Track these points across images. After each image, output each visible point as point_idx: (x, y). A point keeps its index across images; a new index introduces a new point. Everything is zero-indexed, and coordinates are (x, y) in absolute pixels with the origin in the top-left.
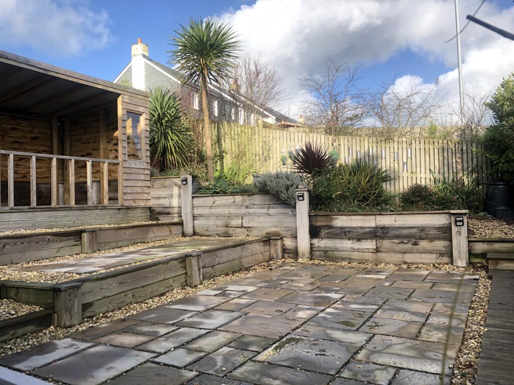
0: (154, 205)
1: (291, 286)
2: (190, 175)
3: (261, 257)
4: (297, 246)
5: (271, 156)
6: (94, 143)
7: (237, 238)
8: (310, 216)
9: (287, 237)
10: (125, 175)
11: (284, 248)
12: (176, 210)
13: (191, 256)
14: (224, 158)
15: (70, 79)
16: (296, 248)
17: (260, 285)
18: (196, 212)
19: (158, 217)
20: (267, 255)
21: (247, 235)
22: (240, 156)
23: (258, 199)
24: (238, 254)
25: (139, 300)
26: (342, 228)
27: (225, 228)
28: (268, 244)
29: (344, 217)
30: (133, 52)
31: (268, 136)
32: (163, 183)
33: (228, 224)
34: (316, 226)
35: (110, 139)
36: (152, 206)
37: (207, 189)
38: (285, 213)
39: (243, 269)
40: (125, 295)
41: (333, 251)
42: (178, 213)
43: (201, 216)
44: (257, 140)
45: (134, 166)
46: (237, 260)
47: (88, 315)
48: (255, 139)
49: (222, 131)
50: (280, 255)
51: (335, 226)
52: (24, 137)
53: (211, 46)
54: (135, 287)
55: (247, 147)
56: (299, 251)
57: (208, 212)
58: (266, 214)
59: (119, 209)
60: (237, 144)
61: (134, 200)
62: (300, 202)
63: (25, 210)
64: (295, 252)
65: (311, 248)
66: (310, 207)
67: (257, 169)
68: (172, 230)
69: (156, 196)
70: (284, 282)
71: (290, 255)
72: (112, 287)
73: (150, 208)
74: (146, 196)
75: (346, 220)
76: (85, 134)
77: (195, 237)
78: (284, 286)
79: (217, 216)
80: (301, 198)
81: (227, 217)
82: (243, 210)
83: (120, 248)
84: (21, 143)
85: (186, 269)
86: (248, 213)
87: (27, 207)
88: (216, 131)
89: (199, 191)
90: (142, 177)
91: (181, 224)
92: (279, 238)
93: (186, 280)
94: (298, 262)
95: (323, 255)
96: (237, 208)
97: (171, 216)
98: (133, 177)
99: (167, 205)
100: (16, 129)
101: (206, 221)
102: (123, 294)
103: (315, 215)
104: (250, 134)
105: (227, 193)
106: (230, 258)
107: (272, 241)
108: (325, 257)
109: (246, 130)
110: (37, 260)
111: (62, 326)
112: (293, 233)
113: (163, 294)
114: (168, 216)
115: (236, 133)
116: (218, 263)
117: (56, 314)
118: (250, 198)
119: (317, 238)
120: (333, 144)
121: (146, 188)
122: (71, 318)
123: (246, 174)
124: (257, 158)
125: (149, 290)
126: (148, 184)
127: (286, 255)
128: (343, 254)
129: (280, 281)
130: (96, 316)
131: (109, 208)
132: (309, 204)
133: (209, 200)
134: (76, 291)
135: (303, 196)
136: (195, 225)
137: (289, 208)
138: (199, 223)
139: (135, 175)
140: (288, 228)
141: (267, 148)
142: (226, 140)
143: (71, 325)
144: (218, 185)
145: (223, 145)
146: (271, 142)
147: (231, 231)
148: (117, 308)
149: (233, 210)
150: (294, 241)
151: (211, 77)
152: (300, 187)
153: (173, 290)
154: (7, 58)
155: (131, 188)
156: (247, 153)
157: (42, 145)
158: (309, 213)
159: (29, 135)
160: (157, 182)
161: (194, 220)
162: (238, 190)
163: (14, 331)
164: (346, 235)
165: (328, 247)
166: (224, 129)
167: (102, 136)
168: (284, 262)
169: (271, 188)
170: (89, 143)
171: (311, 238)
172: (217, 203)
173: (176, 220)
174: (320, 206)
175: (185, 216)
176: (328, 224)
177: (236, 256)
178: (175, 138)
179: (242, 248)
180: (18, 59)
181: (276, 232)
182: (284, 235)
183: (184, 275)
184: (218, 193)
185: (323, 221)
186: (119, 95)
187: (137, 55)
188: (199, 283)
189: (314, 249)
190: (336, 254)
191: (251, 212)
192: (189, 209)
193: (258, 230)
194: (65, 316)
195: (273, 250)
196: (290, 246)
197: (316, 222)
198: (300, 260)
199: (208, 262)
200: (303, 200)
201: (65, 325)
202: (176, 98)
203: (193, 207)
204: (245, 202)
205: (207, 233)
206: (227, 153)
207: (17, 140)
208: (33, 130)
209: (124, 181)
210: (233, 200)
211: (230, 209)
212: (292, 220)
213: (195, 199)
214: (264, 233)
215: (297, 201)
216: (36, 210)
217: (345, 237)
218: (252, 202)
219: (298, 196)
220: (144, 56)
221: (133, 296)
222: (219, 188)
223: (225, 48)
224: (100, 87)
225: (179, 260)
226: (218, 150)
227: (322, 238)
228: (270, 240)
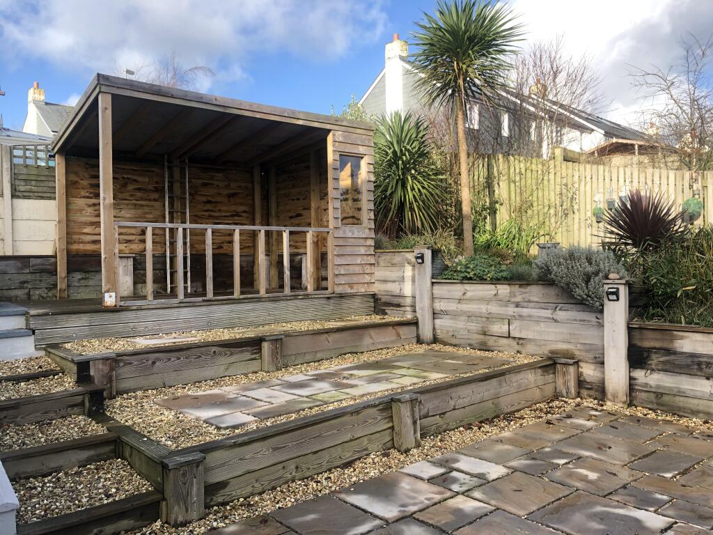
0: (379, 291)
1: (571, 475)
2: (428, 249)
3: (537, 394)
4: (604, 379)
5: (576, 207)
6: (304, 199)
7: (500, 354)
8: (630, 330)
9: (587, 362)
10: (337, 248)
11: (581, 379)
12: (408, 301)
13: (399, 400)
14: (498, 212)
15: (258, 116)
16: (603, 382)
17: (514, 463)
18: (439, 306)
19: (385, 310)
20: (549, 390)
21: (518, 352)
22: (522, 209)
23: (535, 292)
24: (492, 391)
25: (308, 474)
26: (692, 355)
27: (482, 337)
28: (551, 372)
29: (698, 337)
30: (388, 54)
31: (570, 175)
32: (391, 259)
33: (485, 329)
34: (640, 347)
35: (323, 195)
36: (377, 292)
37: (455, 271)
38: (584, 321)
39: (502, 416)
40: (284, 468)
41: (675, 395)
42: (412, 306)
43: (445, 313)
44: (552, 182)
45: (350, 235)
46: (491, 402)
47: (220, 500)
48: (549, 181)
49: (495, 169)
50: (573, 391)
51: (679, 350)
52: (219, 194)
53: (471, 39)
54: (301, 453)
55: (535, 195)
56: (607, 388)
57: (455, 309)
58: (549, 318)
59: (329, 298)
60: (518, 191)
61: (351, 285)
62: (611, 302)
63: (198, 304)
64: (600, 389)
65: (631, 385)
66: (630, 313)
67: (552, 229)
68: (401, 333)
69: (382, 278)
70: (562, 462)
71: (592, 393)
72: (261, 456)
73: (374, 296)
74: (367, 278)
75: (703, 341)
76: (294, 186)
77: (436, 347)
78: (558, 474)
79: (470, 316)
80: (614, 297)
81: (484, 319)
82: (511, 310)
83: (319, 361)
84: (215, 202)
85: (392, 422)
86: (520, 316)
87: (200, 299)
88: (485, 170)
89: (442, 273)
90: (362, 250)
91: (415, 323)
92: (571, 361)
93: (393, 439)
94: (605, 408)
95: (655, 401)
96: (501, 306)
97: (402, 309)
98: (348, 250)
99: (397, 292)
100: (209, 184)
101: (452, 321)
102: (280, 466)
103: (640, 328)
104: (540, 172)
105: (486, 279)
106: (477, 398)
107: (558, 366)
108: (657, 404)
109: (534, 167)
110: (198, 382)
111: (172, 523)
112: (597, 356)
113: (348, 464)
114: (398, 309)
115: (517, 171)
116: (452, 407)
117: (164, 503)
118: (523, 290)
119: (642, 368)
120: (691, 187)
121: (368, 267)
122: (187, 511)
123: (533, 237)
124: (552, 211)
125: (326, 456)
126: (372, 260)
127: (584, 393)
128: (693, 403)
129: (554, 458)
130: (232, 501)
131: (313, 296)
132: (629, 307)
133: (457, 290)
134: (195, 468)
135: (616, 293)
136: (437, 327)
137: (590, 312)
138: (442, 324)
139: (352, 249)
140: (588, 347)
141: (570, 195)
142: (501, 184)
143: (186, 521)
144: (472, 267)
145: (497, 192)
146: (576, 185)
147: (491, 342)
148: (269, 487)
149: (494, 309)
150: (598, 369)
151: (474, 88)
152: (611, 276)
153: (368, 455)
154: (172, 97)
155: (346, 267)
156: (535, 204)
157: (242, 204)
158: (628, 324)
159: (226, 192)
160: (383, 258)
161: (434, 318)
162: (504, 274)
163: (100, 529)
164: (700, 369)
165: (664, 388)
166: (498, 167)
167: (314, 190)
168: (578, 405)
169: (556, 276)
170: (298, 199)
171: (630, 367)
172: (469, 294)
173: (409, 316)
174: (653, 309)
175: (420, 311)
176: (665, 345)
177: (487, 395)
178: (417, 186)
179: (500, 381)
180: (186, 96)
181: (567, 350)
182: (581, 358)
183: (390, 430)
184: (471, 279)
185: (657, 340)
186: (329, 131)
187: (392, 58)
188: (413, 445)
189: (637, 387)
190: (680, 401)
191: (524, 314)
192: (427, 302)
193: (536, 345)
194: (176, 508)
195: (560, 381)
196: (592, 377)
197: (642, 339)
198: (609, 406)
199: (433, 408)
200: (618, 299)
201: (176, 521)
202: (420, 127)
203: (433, 298)
204: (515, 296)
205: (454, 341)
206: (502, 204)
207: (209, 199)
208: (230, 184)
209: (335, 257)
210: (494, 292)
211: (489, 307)
212: (594, 332)
213: (436, 287)
214: (545, 350)
215: (606, 301)
216: (211, 303)
217: (699, 373)
218: (526, 296)
219: (608, 294)
220: (402, 58)
221: (297, 468)
222: (473, 270)
223: (494, 39)
224: (301, 122)
225: (381, 407)
226: (488, 200)
227: (653, 370)
228: (555, 363)
